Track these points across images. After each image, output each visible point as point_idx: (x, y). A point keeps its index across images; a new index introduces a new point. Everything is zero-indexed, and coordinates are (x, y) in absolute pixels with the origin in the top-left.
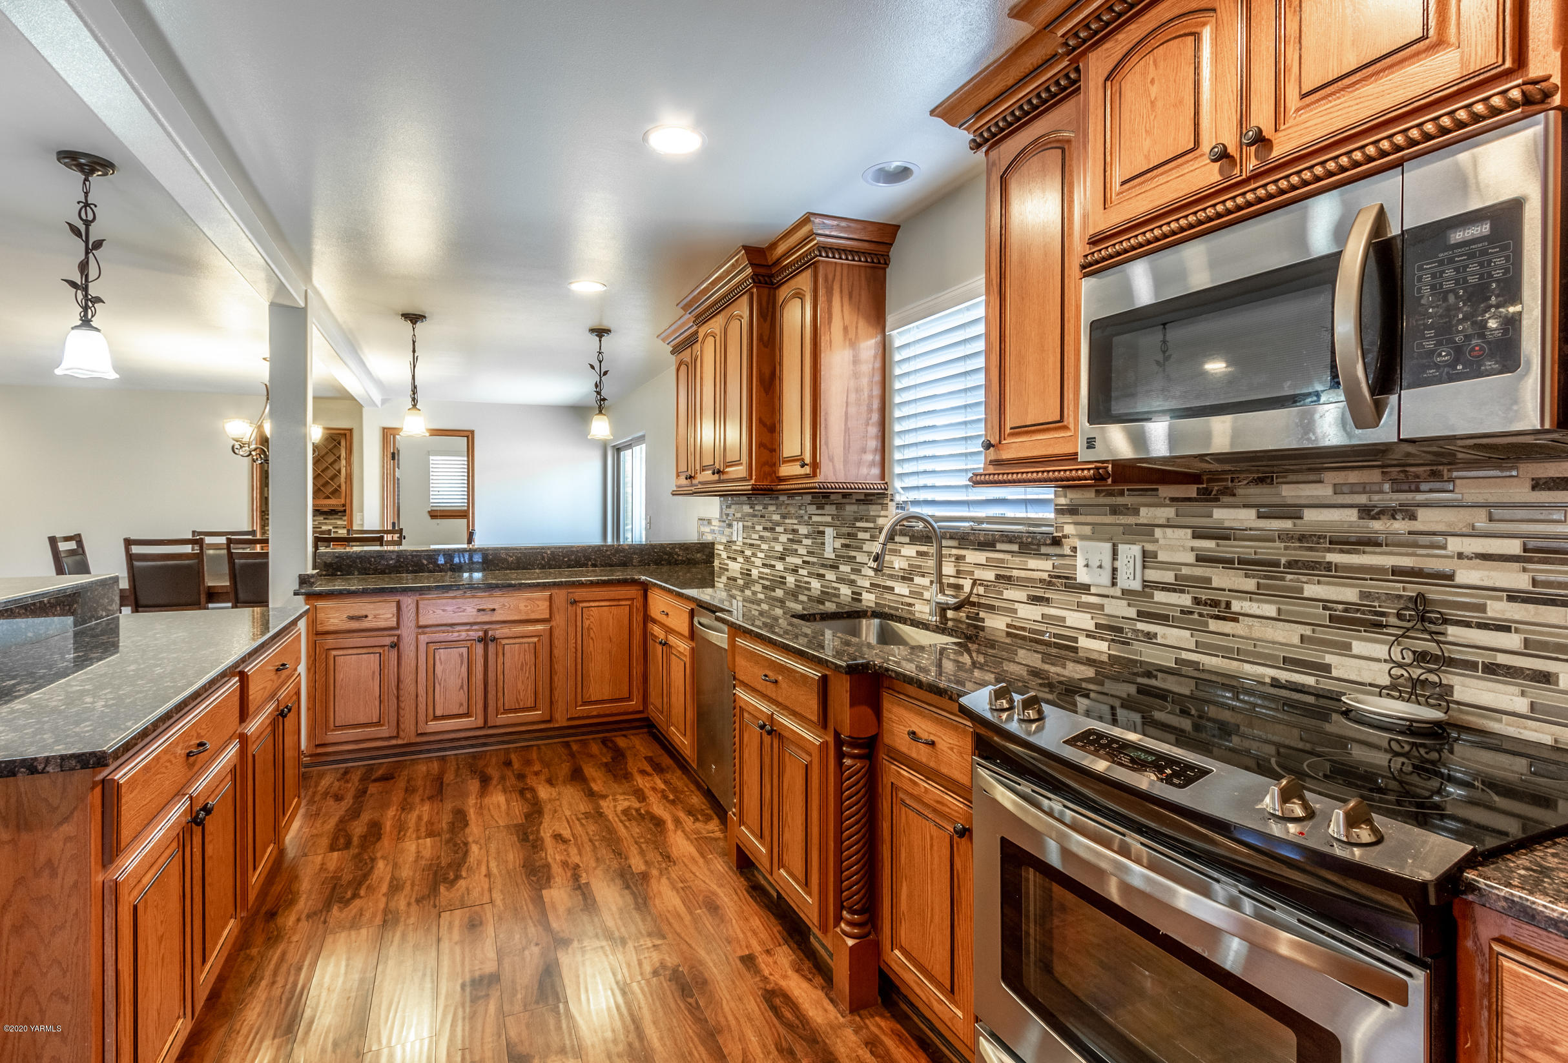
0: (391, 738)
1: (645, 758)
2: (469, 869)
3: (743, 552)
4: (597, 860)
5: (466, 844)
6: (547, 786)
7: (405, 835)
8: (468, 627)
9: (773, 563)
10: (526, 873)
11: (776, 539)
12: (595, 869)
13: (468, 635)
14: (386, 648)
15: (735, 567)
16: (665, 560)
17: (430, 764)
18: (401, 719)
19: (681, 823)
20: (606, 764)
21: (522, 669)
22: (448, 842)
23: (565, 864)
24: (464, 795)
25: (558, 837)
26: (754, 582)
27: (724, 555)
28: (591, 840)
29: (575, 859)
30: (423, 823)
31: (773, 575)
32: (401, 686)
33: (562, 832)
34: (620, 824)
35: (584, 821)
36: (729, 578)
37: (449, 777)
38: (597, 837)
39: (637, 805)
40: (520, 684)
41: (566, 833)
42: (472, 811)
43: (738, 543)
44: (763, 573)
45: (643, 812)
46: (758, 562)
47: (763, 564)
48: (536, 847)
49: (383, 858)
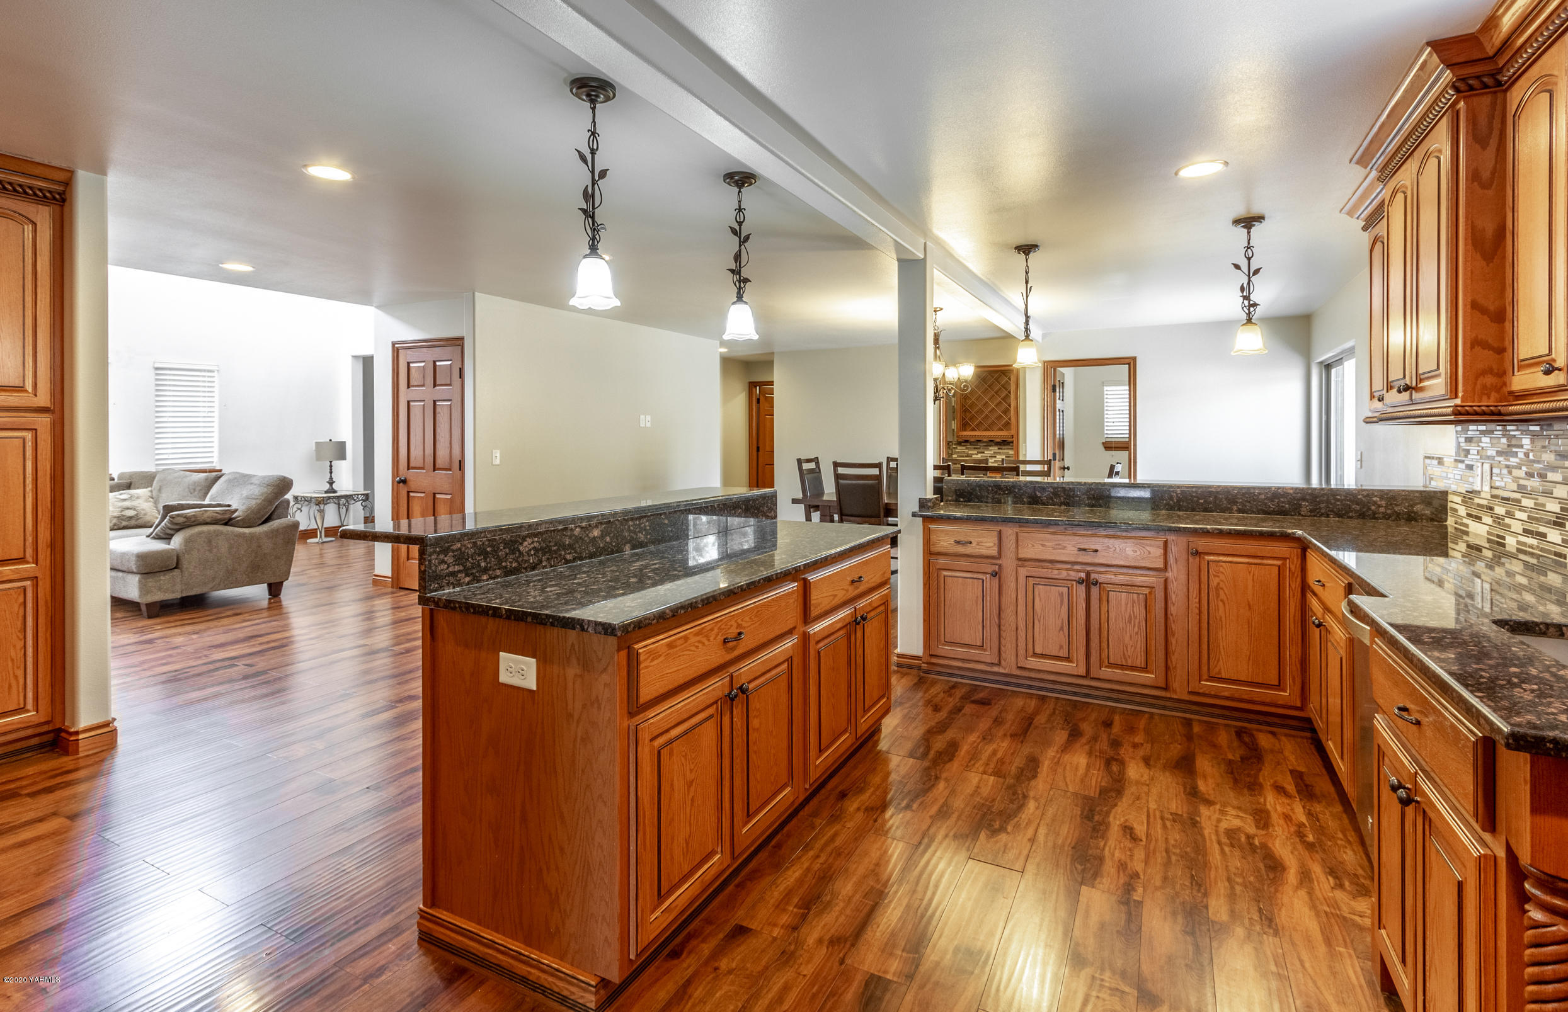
0: (993, 664)
1: (1292, 772)
2: (1017, 826)
3: (1491, 509)
4: (1165, 879)
5: (1025, 797)
6: (1142, 764)
7: (974, 765)
8: (1069, 566)
9: (1542, 529)
10: (1073, 855)
11: (1548, 493)
12: (1157, 889)
13: (1068, 575)
14: (988, 576)
15: (1479, 531)
16: (1356, 512)
17: (1028, 701)
18: (1003, 648)
19: (1311, 880)
20: (1230, 763)
21: (1130, 622)
22: (1009, 787)
23: (1122, 866)
24: (1046, 743)
25: (1128, 830)
26: (1510, 556)
27: (1462, 511)
28: (1167, 851)
29: (1139, 867)
30: (995, 759)
31: (1542, 550)
32: (1003, 616)
33: (1135, 825)
34: (1216, 846)
35: (1168, 824)
36: (1469, 546)
37: (1041, 719)
38: (1178, 851)
39: (1251, 829)
40: (1127, 638)
41: (1140, 829)
42: (1047, 763)
43: (1483, 495)
44: (1524, 544)
45: (1257, 842)
46: (1517, 527)
47: (1525, 531)
48: (1098, 832)
49: (947, 780)
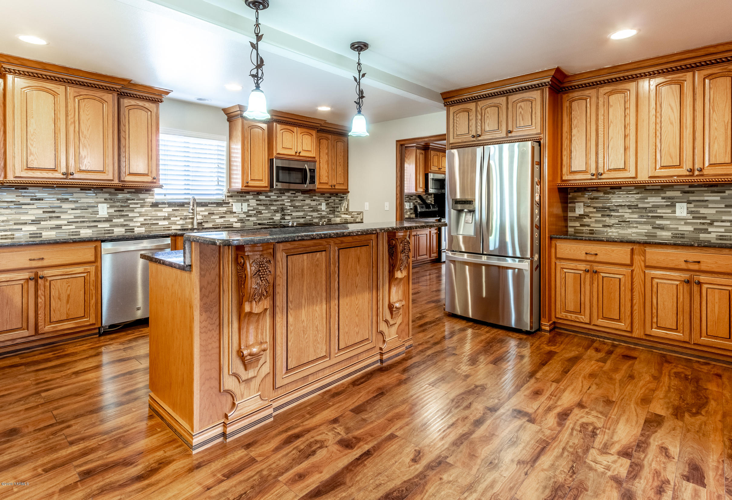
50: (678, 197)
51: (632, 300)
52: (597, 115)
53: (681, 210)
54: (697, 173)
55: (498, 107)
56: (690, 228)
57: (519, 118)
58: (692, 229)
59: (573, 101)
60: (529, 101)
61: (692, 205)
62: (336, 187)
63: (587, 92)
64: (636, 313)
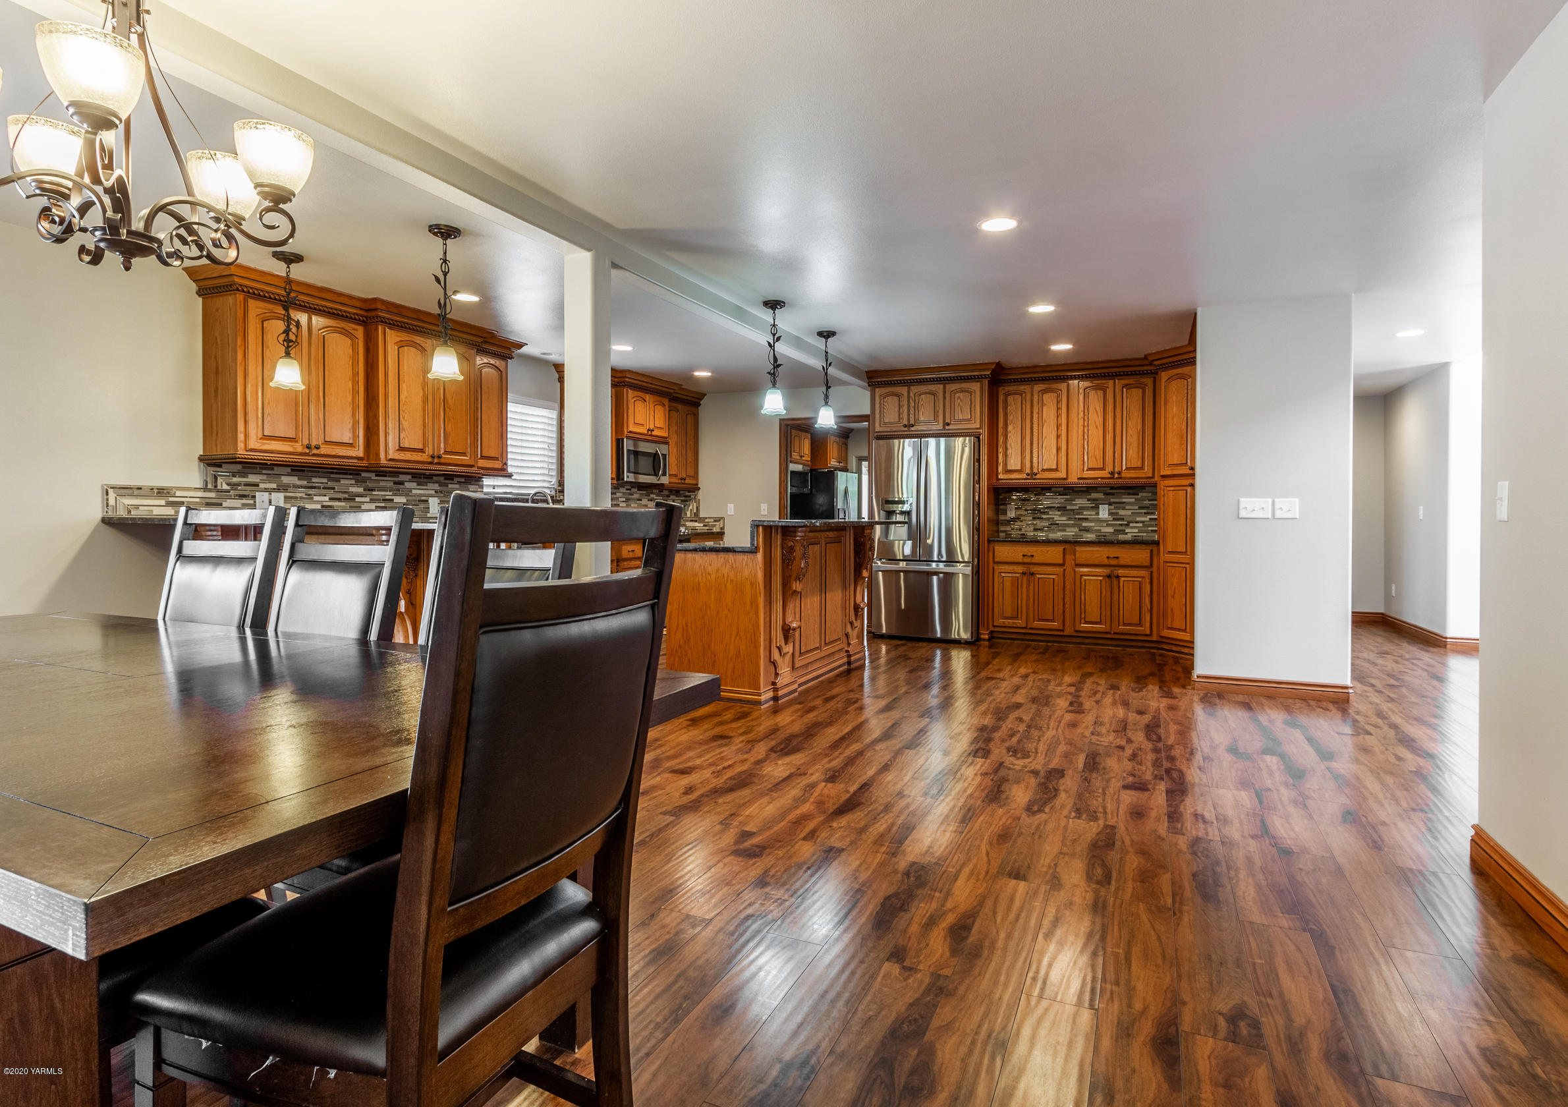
50: (1101, 499)
51: (1064, 599)
52: (1032, 413)
53: (1104, 512)
54: (1116, 476)
55: (933, 394)
56: (1111, 530)
57: (957, 410)
58: (1112, 530)
59: (1010, 395)
60: (968, 392)
61: (1112, 507)
62: (687, 481)
63: (1022, 388)
64: (1067, 611)
